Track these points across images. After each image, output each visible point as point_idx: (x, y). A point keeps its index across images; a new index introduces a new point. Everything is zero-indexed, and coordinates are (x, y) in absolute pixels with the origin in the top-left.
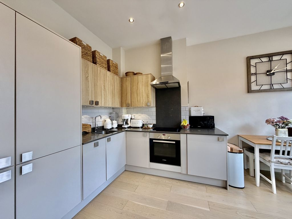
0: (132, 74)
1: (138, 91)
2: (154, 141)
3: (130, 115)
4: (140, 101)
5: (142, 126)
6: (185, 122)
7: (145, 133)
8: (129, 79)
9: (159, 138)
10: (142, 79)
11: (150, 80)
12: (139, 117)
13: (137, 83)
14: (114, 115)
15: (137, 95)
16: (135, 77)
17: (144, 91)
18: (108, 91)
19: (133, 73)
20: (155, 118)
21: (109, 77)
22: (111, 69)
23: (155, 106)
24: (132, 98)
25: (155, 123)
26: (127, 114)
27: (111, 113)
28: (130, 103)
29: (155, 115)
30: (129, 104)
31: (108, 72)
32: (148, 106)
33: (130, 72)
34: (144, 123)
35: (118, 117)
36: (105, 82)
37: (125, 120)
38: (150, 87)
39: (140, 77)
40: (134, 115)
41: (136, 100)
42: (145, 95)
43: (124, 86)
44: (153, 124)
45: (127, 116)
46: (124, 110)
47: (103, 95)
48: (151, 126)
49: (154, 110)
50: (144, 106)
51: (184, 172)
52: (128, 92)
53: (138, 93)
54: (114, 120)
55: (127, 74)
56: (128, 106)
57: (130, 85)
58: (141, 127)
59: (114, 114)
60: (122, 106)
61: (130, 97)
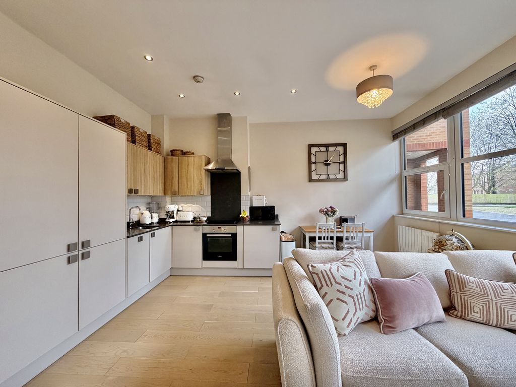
0: (180, 152)
1: (189, 175)
2: (207, 235)
3: (177, 206)
4: (191, 189)
5: (192, 219)
6: (245, 213)
7: (198, 227)
8: (175, 159)
9: (213, 231)
10: (194, 161)
11: (204, 163)
12: (190, 209)
13: (187, 166)
14: (154, 206)
15: (187, 181)
16: (185, 157)
17: (195, 176)
18: (148, 175)
19: (182, 151)
20: (209, 209)
21: (150, 158)
22: (153, 146)
23: (210, 193)
24: (180, 185)
25: (209, 215)
26: (172, 204)
27: (149, 204)
28: (177, 190)
29: (210, 205)
30: (176, 192)
31: (149, 152)
32: (200, 194)
33: (177, 150)
34: (195, 216)
35: (159, 208)
36: (145, 165)
37: (169, 212)
38: (204, 171)
39: (191, 158)
40: (182, 205)
41: (186, 187)
42: (197, 181)
43: (169, 167)
44: (208, 217)
45: (172, 208)
46: (168, 199)
47: (143, 181)
48: (205, 219)
49: (209, 198)
50: (195, 194)
51: (240, 267)
52: (174, 176)
53: (188, 178)
54: (153, 212)
55: (173, 152)
56: (174, 194)
57: (177, 168)
58: (192, 221)
59: (154, 204)
60: (165, 193)
61: (177, 183)
